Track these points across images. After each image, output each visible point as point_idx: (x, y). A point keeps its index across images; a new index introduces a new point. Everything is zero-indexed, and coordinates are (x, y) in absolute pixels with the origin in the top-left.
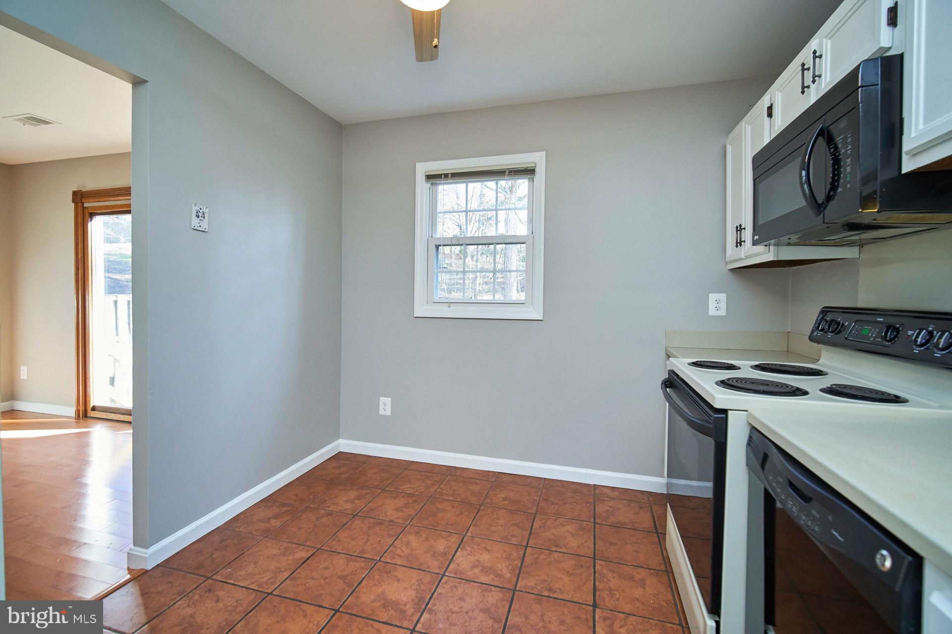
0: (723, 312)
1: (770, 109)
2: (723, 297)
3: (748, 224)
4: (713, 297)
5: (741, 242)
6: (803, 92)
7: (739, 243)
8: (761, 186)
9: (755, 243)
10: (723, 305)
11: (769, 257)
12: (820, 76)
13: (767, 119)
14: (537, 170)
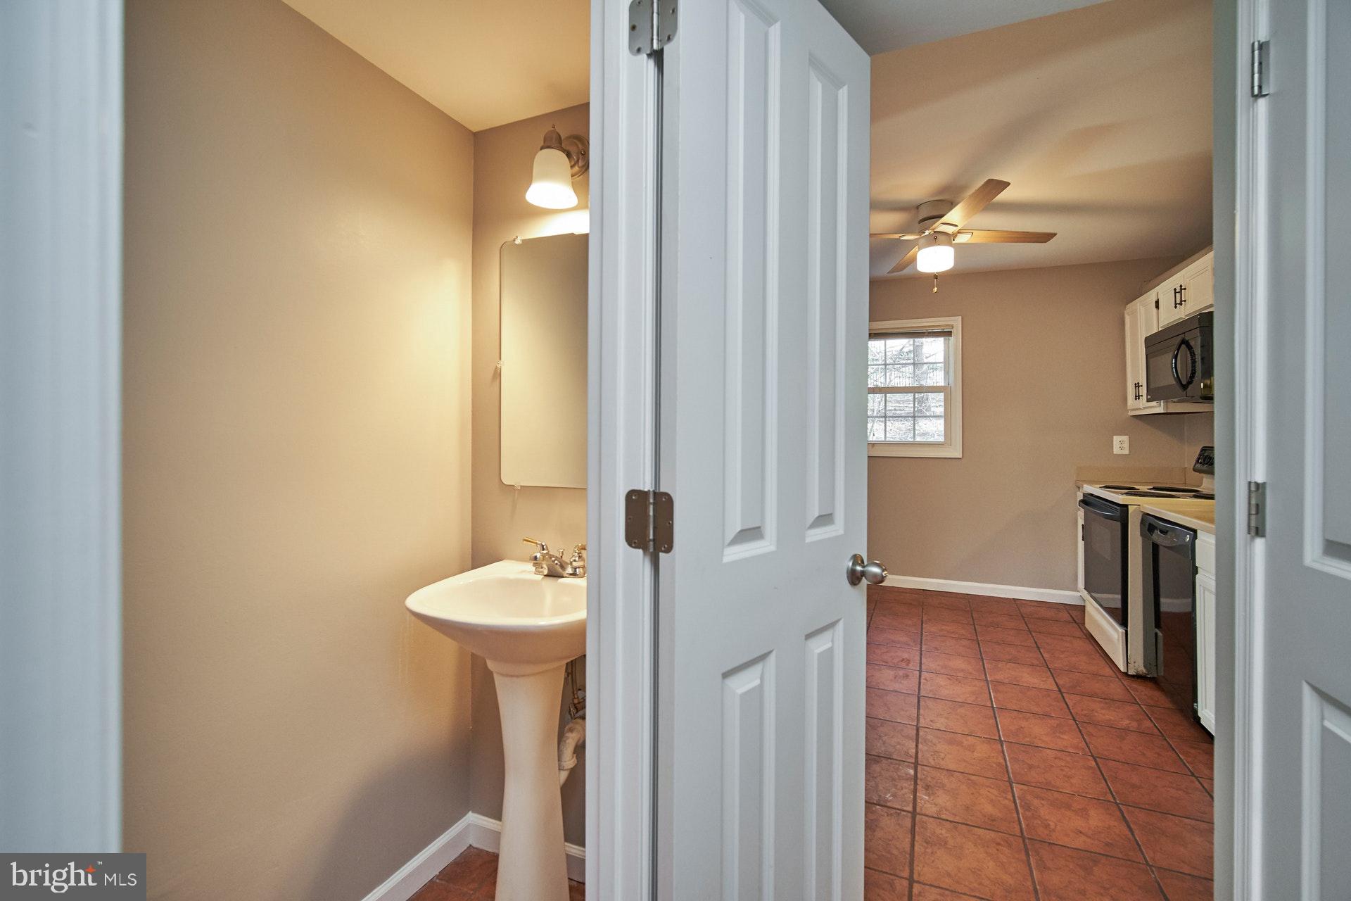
0: (1126, 452)
1: (1157, 302)
2: (1125, 438)
3: (1143, 382)
4: (1117, 439)
5: (1139, 396)
6: (1176, 307)
7: (1138, 397)
8: (1151, 361)
9: (1148, 400)
10: (1126, 445)
11: (1161, 410)
12: (1185, 301)
13: (1155, 310)
14: (954, 331)
